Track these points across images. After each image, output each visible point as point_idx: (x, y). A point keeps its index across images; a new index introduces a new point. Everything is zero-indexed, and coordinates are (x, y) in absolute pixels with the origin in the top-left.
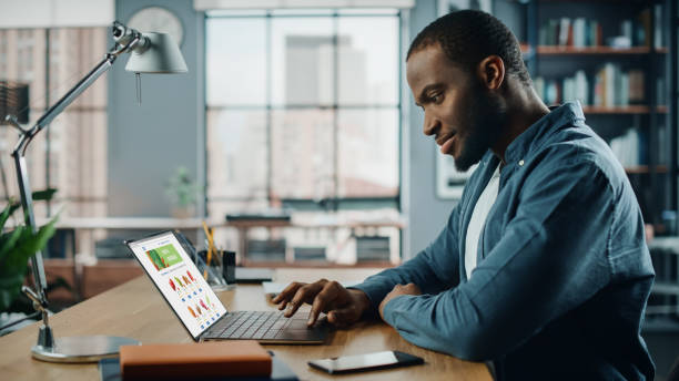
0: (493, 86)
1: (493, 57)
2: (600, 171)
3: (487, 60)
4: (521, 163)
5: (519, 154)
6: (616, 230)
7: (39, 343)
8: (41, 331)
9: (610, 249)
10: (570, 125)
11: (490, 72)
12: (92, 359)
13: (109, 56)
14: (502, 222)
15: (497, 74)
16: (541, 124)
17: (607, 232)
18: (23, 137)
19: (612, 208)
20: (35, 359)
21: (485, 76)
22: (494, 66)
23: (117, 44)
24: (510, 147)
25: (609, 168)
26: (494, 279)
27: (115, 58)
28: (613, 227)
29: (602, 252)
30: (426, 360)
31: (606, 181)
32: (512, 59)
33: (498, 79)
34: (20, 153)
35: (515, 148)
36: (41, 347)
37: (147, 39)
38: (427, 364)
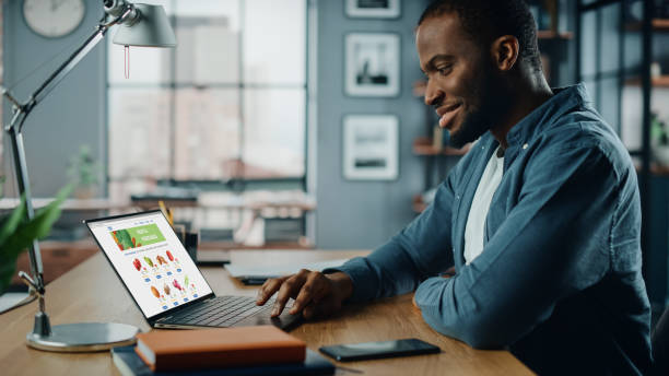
0: (504, 67)
1: (508, 37)
2: (604, 156)
3: (503, 39)
4: (525, 147)
5: (524, 137)
6: (619, 217)
7: (35, 332)
8: (36, 318)
9: (612, 236)
10: (577, 108)
11: (504, 51)
12: (96, 348)
13: (101, 27)
14: (504, 208)
15: (510, 55)
16: (548, 107)
17: (610, 219)
18: (19, 111)
19: (615, 195)
20: (31, 347)
21: (498, 55)
22: (509, 46)
23: (107, 15)
24: (514, 129)
25: (614, 153)
26: (491, 266)
27: (106, 30)
28: (616, 214)
29: (606, 238)
30: (442, 348)
31: (610, 166)
32: (528, 42)
33: (509, 61)
34: (16, 129)
35: (520, 131)
36: (37, 336)
37: (138, 11)
38: (444, 352)
